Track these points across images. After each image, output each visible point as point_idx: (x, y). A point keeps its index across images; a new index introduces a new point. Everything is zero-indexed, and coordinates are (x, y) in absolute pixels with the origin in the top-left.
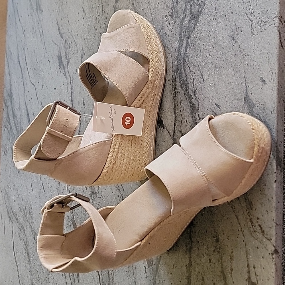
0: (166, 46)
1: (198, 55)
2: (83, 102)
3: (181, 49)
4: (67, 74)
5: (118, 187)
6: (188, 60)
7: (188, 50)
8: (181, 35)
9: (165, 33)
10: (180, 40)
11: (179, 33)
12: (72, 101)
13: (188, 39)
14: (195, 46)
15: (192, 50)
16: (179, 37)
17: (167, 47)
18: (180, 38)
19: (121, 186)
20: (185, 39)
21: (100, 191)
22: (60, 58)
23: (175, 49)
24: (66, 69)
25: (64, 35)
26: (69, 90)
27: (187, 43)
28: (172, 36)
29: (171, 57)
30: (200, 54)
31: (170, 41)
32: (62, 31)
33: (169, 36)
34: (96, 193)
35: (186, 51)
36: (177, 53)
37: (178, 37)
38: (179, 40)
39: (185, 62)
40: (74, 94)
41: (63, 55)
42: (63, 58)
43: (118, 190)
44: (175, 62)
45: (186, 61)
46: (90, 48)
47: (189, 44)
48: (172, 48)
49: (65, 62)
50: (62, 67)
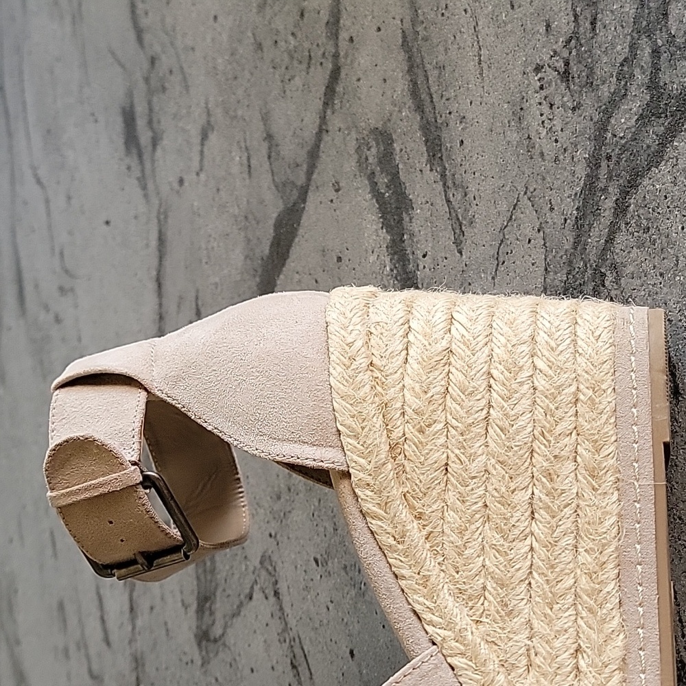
0: (525, 193)
1: (661, 275)
2: (197, 305)
3: (590, 225)
4: (150, 186)
5: (294, 656)
6: (617, 281)
7: (621, 238)
8: (598, 166)
9: (529, 137)
10: (591, 188)
11: (587, 156)
12: (160, 286)
13: (625, 193)
14: (652, 231)
15: (638, 248)
16: (587, 176)
17: (529, 199)
18: (592, 179)
19: (303, 659)
20: (611, 189)
21: (230, 639)
22: (129, 118)
23: (566, 220)
24: (148, 165)
25: (147, 37)
26: (154, 243)
27: (621, 209)
28: (556, 159)
29: (544, 245)
30: (676, 275)
31: (544, 179)
32: (144, 22)
33: (542, 154)
34: (215, 641)
35: (610, 240)
36: (572, 240)
37: (581, 171)
38: (585, 185)
39: (604, 286)
40: (168, 263)
41: (140, 109)
42: (141, 123)
43: (294, 667)
44: (556, 273)
45: (607, 283)
46: (232, 113)
47: (629, 216)
48: (552, 209)
49: (145, 137)
50: (134, 151)
